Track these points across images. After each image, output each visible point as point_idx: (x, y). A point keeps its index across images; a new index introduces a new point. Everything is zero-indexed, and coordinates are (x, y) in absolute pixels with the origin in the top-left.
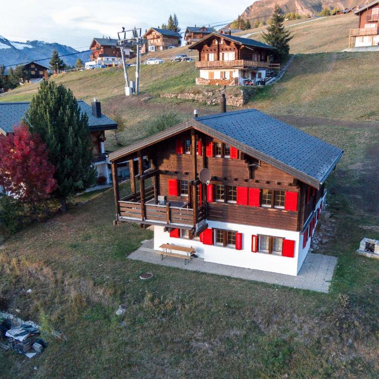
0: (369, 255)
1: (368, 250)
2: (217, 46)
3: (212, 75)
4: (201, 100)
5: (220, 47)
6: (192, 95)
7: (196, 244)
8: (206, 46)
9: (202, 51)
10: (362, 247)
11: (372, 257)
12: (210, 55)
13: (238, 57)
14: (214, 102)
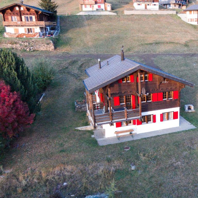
0: (190, 111)
1: (189, 110)
2: (19, 12)
3: (17, 30)
4: (20, 48)
5: (21, 13)
6: (10, 45)
7: (131, 126)
8: (9, 11)
9: (6, 14)
10: (187, 109)
11: (191, 111)
12: (13, 17)
13: (38, 19)
14: (32, 49)
